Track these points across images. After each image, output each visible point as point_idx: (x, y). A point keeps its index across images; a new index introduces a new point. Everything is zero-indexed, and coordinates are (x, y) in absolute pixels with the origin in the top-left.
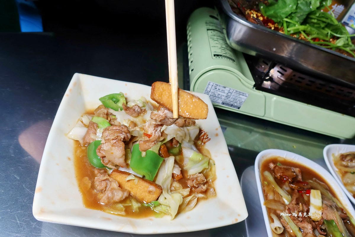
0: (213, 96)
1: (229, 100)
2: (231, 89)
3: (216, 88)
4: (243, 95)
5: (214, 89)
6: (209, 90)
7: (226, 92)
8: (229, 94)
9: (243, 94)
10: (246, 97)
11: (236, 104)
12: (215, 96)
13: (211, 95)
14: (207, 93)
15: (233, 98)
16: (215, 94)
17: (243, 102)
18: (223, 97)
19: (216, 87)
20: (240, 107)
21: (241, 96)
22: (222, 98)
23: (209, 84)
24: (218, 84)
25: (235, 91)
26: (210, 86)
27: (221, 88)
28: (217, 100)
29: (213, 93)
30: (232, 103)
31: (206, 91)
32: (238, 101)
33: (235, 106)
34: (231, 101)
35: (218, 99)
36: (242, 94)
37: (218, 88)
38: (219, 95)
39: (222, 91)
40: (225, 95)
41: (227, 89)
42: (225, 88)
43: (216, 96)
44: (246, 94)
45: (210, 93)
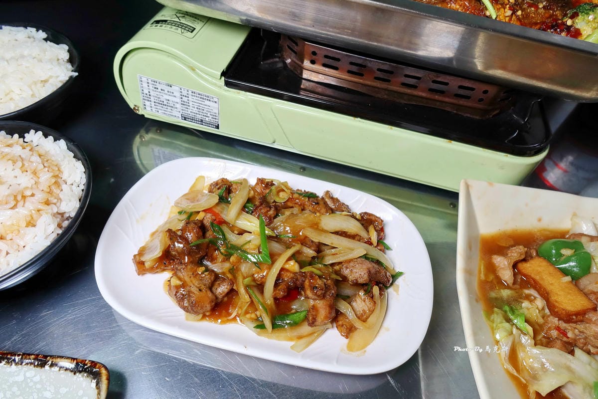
0: (159, 103)
1: (191, 110)
2: (182, 89)
3: (157, 89)
4: (210, 100)
5: (154, 89)
6: (146, 91)
7: (178, 94)
8: (185, 99)
9: (207, 98)
10: (217, 104)
11: (207, 119)
12: (162, 103)
13: (156, 101)
14: (147, 99)
15: (196, 107)
16: (162, 100)
17: (217, 115)
18: (178, 106)
19: (155, 85)
20: (218, 124)
21: (207, 103)
22: (176, 108)
23: (141, 81)
24: (156, 80)
25: (190, 92)
26: (145, 85)
27: (167, 89)
28: (170, 112)
29: (156, 97)
30: (199, 117)
31: (143, 93)
32: (209, 114)
33: (209, 124)
34: (196, 114)
35: (171, 109)
36: (205, 97)
37: (160, 88)
38: (170, 102)
39: (169, 93)
40: (179, 100)
41: (175, 89)
42: (171, 86)
43: (165, 103)
44: (212, 98)
45: (152, 99)
